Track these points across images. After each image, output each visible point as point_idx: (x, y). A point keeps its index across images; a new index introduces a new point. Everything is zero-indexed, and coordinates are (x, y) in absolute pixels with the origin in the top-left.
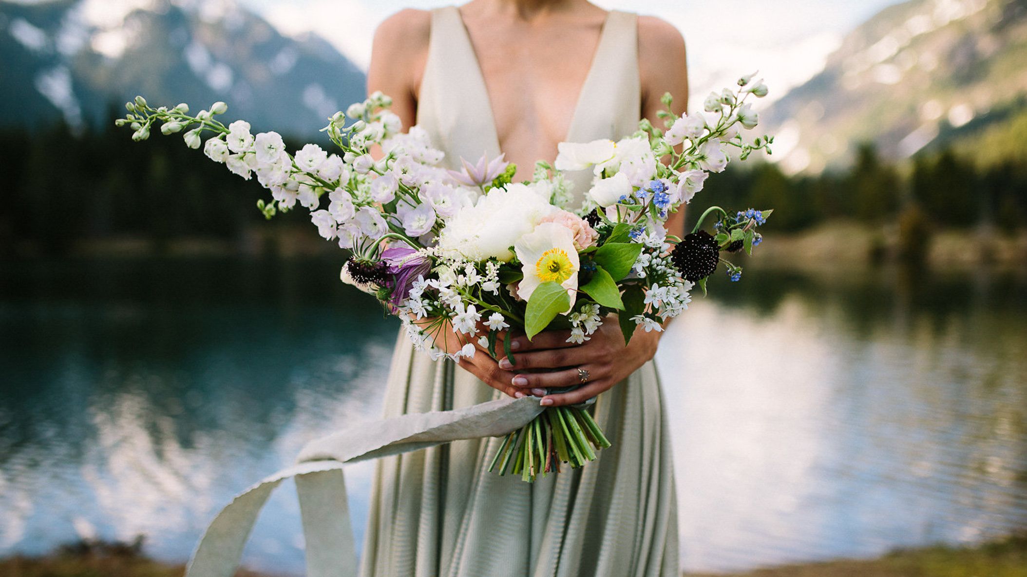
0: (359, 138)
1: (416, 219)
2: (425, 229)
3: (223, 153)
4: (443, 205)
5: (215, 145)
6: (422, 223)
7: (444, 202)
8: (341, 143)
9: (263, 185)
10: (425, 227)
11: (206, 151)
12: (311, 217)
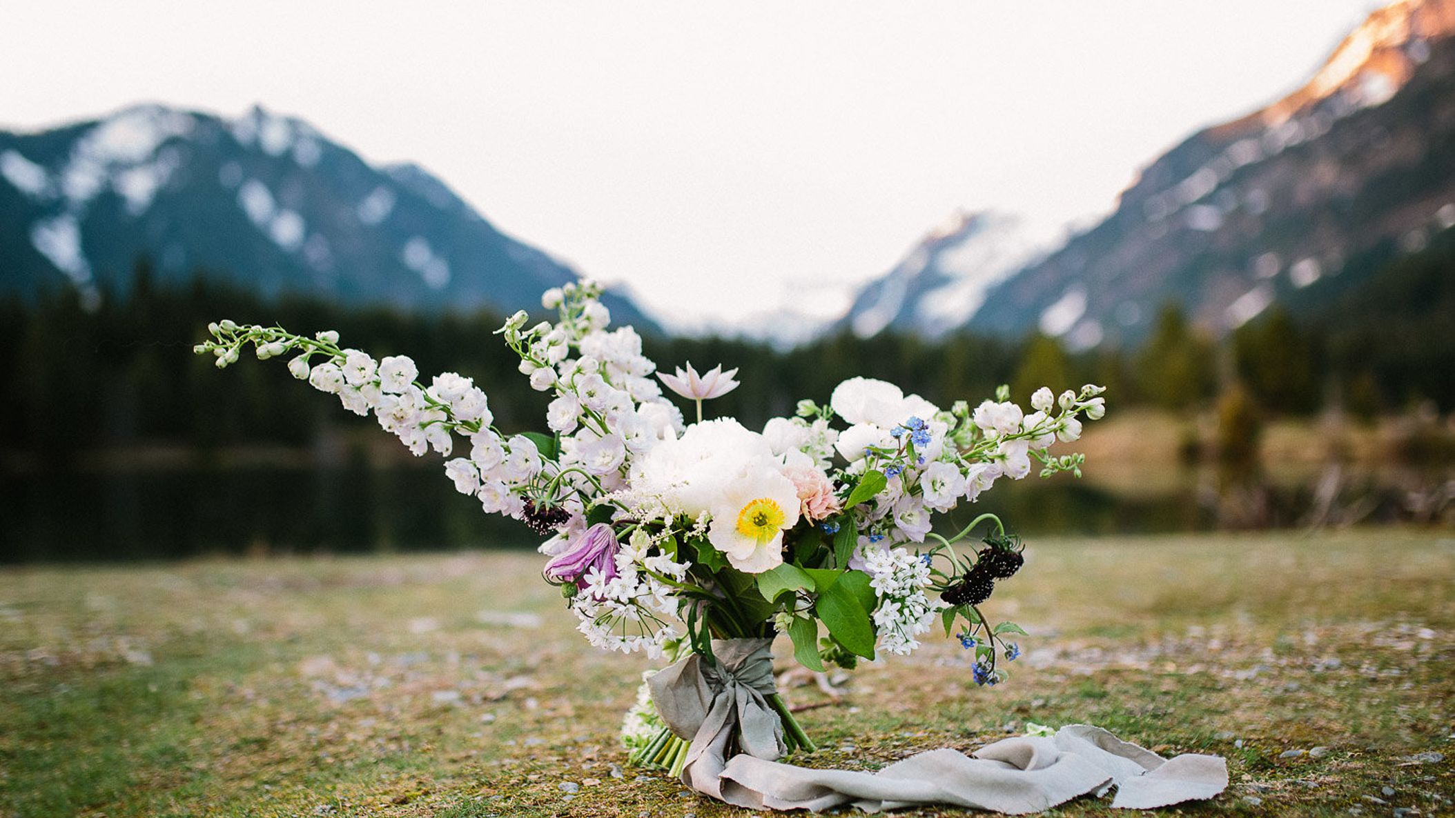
0: (541, 347)
1: (602, 454)
2: (612, 467)
3: (337, 381)
4: (635, 440)
5: (328, 372)
6: (607, 460)
7: (637, 436)
8: (520, 348)
9: (385, 428)
10: (612, 465)
11: (313, 381)
12: (445, 468)
